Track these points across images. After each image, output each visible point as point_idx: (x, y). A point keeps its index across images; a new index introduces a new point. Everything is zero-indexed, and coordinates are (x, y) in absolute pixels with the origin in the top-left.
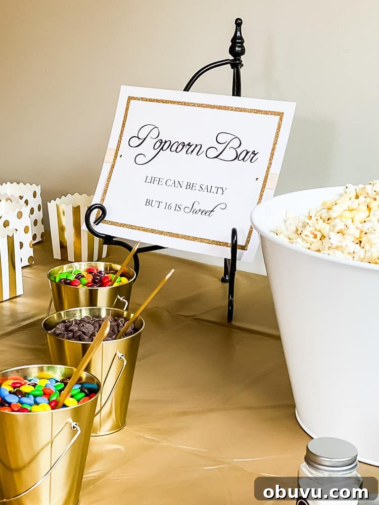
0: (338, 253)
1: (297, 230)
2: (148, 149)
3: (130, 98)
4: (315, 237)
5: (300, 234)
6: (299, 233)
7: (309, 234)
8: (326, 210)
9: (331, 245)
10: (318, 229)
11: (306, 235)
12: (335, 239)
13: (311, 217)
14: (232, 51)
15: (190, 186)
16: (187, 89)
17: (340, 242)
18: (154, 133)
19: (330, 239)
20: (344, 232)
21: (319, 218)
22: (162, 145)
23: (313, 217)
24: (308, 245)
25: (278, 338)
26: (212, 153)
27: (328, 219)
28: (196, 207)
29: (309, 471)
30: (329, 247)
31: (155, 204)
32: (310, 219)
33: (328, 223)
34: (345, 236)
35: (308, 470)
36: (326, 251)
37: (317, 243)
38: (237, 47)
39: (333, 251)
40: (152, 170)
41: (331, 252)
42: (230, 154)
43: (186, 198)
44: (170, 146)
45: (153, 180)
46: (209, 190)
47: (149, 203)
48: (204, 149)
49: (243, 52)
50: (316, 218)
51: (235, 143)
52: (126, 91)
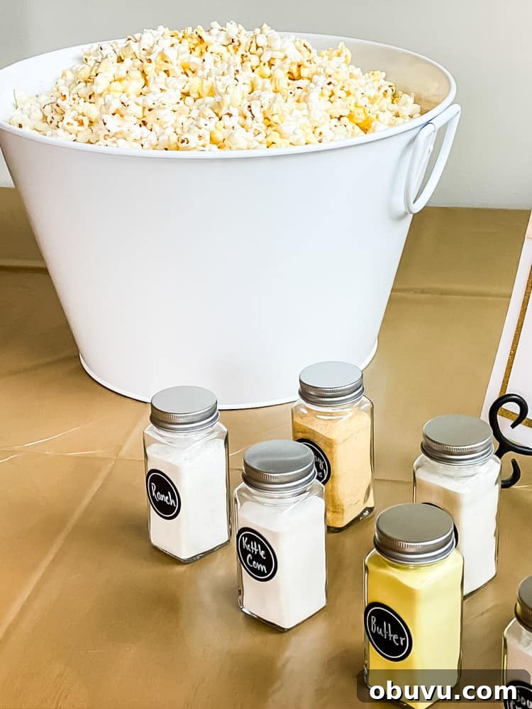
0: (121, 142)
1: (45, 117)
4: (81, 123)
5: (51, 122)
6: (49, 120)
7: (72, 121)
8: (83, 84)
9: (108, 133)
10: (81, 112)
11: (68, 124)
12: (113, 124)
13: (65, 96)
17: (119, 126)
19: (105, 124)
20: (123, 112)
21: (76, 96)
23: (67, 96)
24: (73, 137)
25: (45, 271)
27: (90, 97)
29: (160, 435)
30: (105, 135)
32: (63, 100)
33: (91, 103)
34: (125, 117)
35: (157, 433)
36: (102, 142)
37: (84, 132)
39: (112, 140)
41: (109, 141)
50: (72, 97)
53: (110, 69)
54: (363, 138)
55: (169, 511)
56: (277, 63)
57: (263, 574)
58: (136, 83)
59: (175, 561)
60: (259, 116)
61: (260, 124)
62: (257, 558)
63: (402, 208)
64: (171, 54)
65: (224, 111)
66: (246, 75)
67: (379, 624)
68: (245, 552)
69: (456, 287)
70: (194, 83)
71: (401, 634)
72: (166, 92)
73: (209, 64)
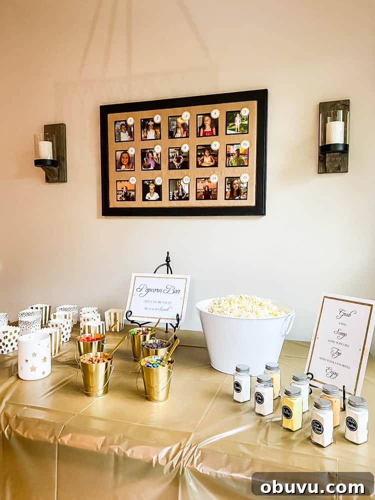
2: (144, 292)
3: (136, 277)
14: (166, 261)
15: (159, 302)
16: (155, 273)
18: (145, 287)
22: (148, 290)
25: (206, 348)
26: (165, 292)
28: (162, 309)
29: (238, 374)
31: (148, 309)
38: (168, 260)
40: (146, 298)
42: (171, 291)
43: (159, 306)
44: (151, 290)
45: (146, 301)
46: (166, 303)
47: (146, 309)
48: (163, 290)
49: (170, 261)
51: (173, 288)
52: (134, 275)
53: (223, 302)
54: (275, 317)
55: (238, 391)
56: (257, 302)
57: (260, 402)
58: (228, 305)
59: (239, 402)
60: (255, 312)
61: (255, 313)
62: (259, 399)
63: (284, 333)
64: (236, 299)
65: (247, 310)
66: (250, 304)
67: (285, 411)
68: (257, 398)
69: (293, 356)
70: (240, 305)
71: (290, 412)
72: (235, 306)
73: (243, 302)
